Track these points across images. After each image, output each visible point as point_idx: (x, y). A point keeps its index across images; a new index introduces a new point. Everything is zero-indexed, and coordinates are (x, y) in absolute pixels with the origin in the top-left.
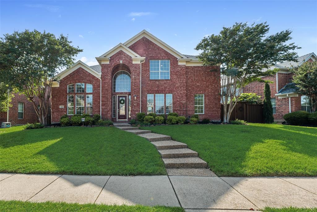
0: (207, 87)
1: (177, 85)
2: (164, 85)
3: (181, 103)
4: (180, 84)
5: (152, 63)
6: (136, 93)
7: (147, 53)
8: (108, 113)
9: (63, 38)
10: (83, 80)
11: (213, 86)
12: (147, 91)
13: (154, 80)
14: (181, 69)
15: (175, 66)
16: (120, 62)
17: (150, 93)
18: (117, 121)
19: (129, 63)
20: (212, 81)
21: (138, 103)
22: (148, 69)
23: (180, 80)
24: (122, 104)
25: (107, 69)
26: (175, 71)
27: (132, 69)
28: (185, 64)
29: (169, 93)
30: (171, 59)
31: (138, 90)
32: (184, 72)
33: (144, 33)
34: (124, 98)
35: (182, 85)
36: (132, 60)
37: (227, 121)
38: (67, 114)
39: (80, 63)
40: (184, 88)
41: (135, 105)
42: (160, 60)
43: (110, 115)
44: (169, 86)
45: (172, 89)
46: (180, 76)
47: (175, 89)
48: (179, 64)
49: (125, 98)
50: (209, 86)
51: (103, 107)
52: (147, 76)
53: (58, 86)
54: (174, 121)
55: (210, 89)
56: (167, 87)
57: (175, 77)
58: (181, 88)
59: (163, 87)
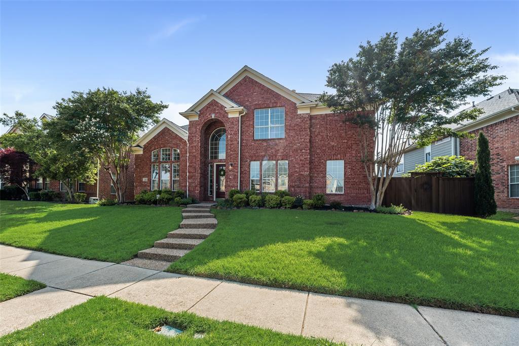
1: (295, 146)
2: (276, 147)
3: (301, 174)
4: (299, 145)
5: (258, 114)
6: (232, 161)
8: (196, 188)
9: (139, 93)
12: (250, 156)
13: (260, 140)
14: (302, 120)
15: (292, 116)
16: (211, 117)
17: (254, 161)
18: (214, 200)
19: (224, 117)
20: (358, 137)
21: (235, 175)
22: (251, 123)
23: (299, 138)
24: (222, 176)
25: (196, 128)
26: (293, 125)
27: (227, 126)
28: (308, 112)
29: (282, 160)
30: (286, 106)
31: (235, 155)
32: (307, 125)
35: (303, 146)
36: (227, 113)
38: (151, 189)
39: (165, 121)
40: (306, 150)
41: (230, 177)
42: (269, 109)
43: (198, 192)
44: (283, 148)
45: (287, 153)
46: (300, 131)
47: (291, 153)
48: (299, 112)
50: (353, 147)
51: (190, 181)
52: (251, 134)
53: (141, 153)
55: (354, 152)
56: (279, 150)
57: (292, 134)
58: (301, 151)
59: (273, 150)
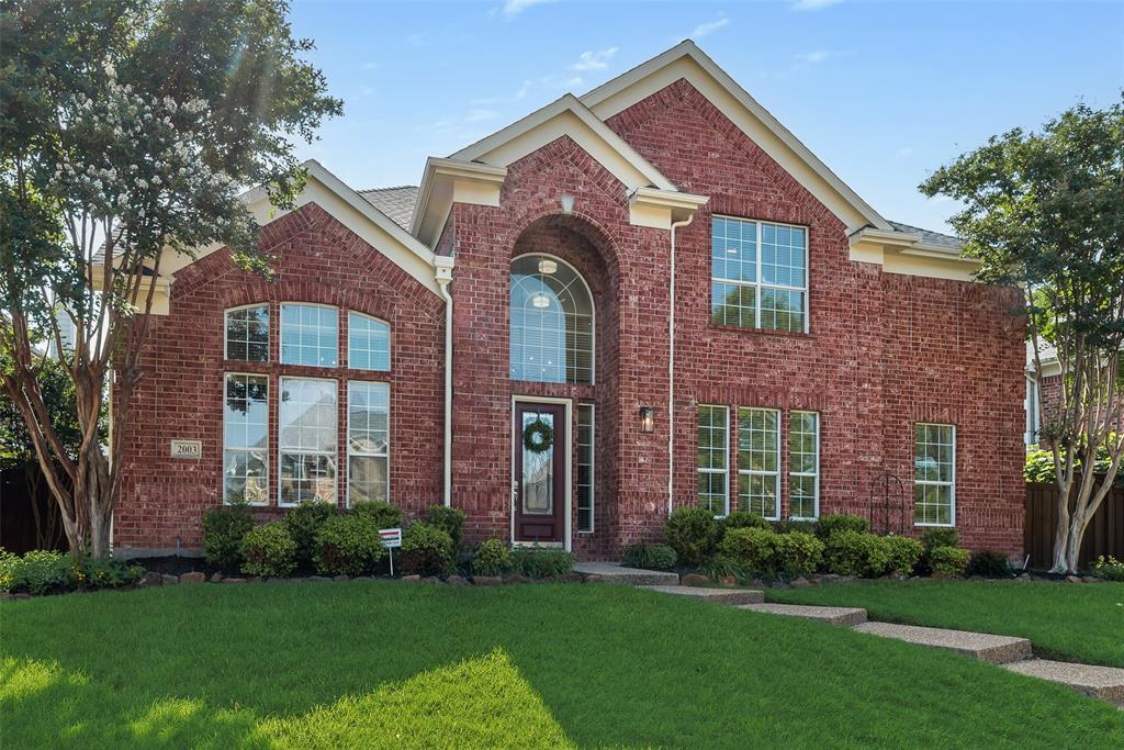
0: (972, 389)
1: (842, 368)
2: (784, 362)
3: (862, 462)
4: (855, 365)
5: (724, 229)
6: (647, 396)
7: (696, 176)
10: (328, 286)
11: (995, 389)
12: (699, 385)
14: (861, 283)
15: (832, 263)
16: (560, 206)
17: (715, 403)
19: (612, 216)
20: (990, 361)
21: (658, 454)
22: (702, 262)
23: (855, 341)
24: (538, 449)
25: (490, 238)
26: (835, 294)
27: (626, 255)
28: (879, 259)
29: (805, 407)
30: (814, 225)
31: (657, 376)
32: (877, 303)
33: (687, 55)
34: (548, 419)
35: (864, 370)
36: (624, 204)
37: (1069, 564)
38: (222, 496)
39: (314, 176)
40: (874, 384)
41: (641, 460)
42: (759, 224)
43: (501, 515)
44: (807, 370)
45: (818, 386)
46: (858, 320)
47: (831, 386)
48: (855, 255)
49: (550, 418)
50: (979, 388)
51: (464, 466)
52: (700, 301)
53: (162, 307)
54: (879, 559)
55: (981, 404)
56: (794, 374)
57: (833, 326)
58: (859, 384)
59: (776, 373)
